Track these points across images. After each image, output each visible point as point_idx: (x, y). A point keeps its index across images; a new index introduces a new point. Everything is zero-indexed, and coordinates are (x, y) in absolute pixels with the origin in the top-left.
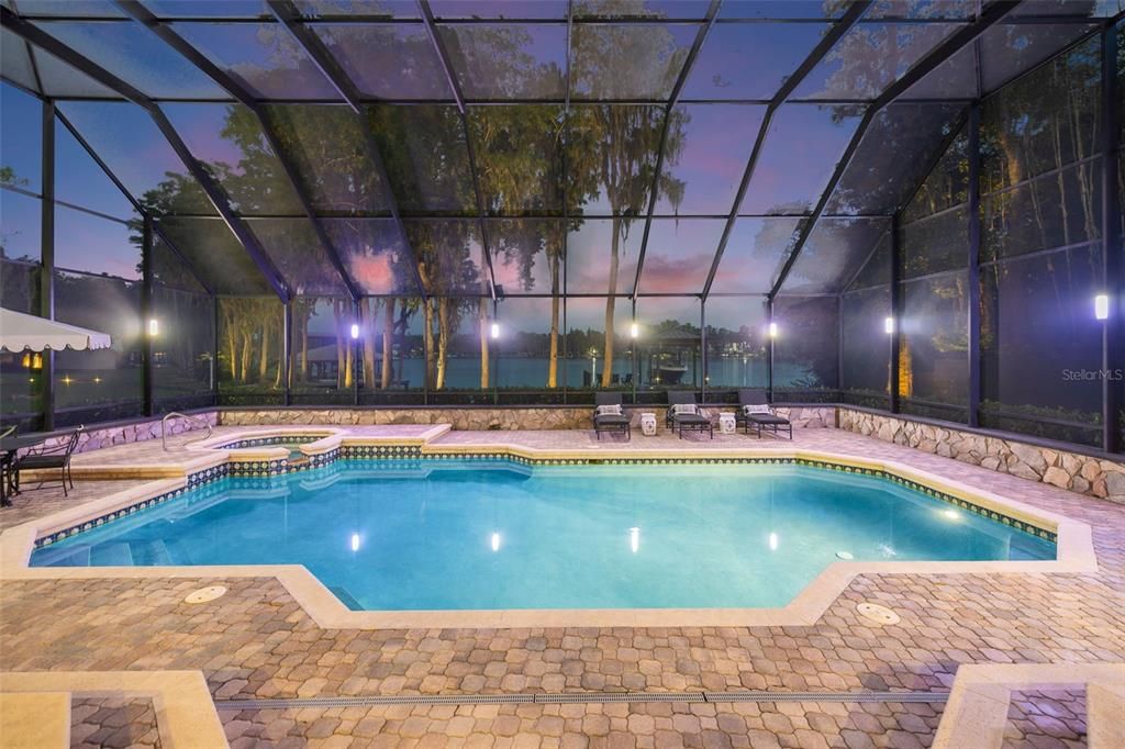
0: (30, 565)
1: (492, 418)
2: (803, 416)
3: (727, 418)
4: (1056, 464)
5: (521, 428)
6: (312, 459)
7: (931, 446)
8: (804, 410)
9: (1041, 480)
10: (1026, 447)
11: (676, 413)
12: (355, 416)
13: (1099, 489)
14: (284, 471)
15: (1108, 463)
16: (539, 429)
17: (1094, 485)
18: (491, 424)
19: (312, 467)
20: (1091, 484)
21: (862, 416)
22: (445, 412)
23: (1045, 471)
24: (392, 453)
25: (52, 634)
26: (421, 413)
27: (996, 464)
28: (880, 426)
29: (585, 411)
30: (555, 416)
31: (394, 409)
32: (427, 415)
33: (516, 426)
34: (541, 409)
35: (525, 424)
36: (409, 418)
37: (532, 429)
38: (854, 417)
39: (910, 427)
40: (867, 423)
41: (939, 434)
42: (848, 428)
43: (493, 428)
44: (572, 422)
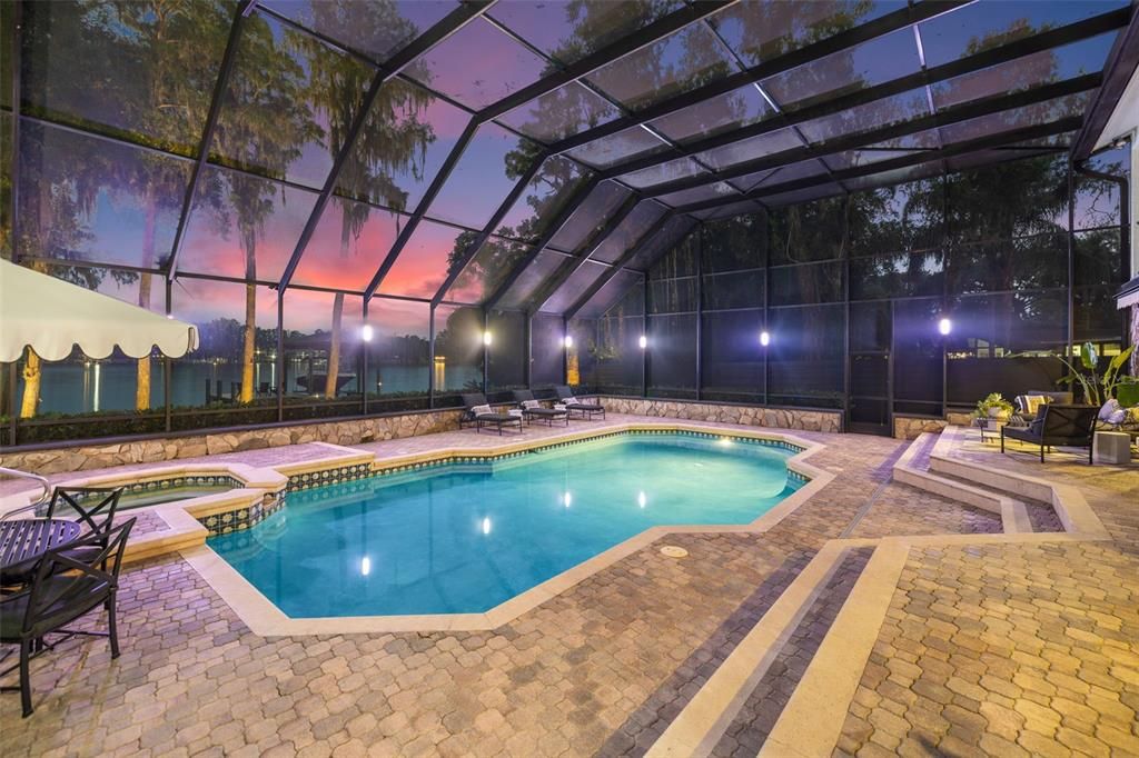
1: (365, 430)
5: (395, 437)
6: (279, 496)
7: (674, 414)
9: (738, 423)
10: (729, 407)
13: (764, 422)
14: (260, 518)
16: (413, 436)
18: (364, 435)
19: (278, 507)
20: (761, 420)
23: (740, 418)
24: (337, 478)
26: (279, 432)
27: (714, 419)
28: (636, 406)
29: (452, 414)
30: (426, 421)
31: (237, 431)
32: (286, 433)
33: (389, 436)
34: (413, 415)
35: (399, 432)
36: (261, 440)
37: (407, 437)
38: (613, 402)
39: (659, 404)
40: (624, 405)
41: (680, 407)
42: (608, 410)
43: (366, 440)
44: (440, 426)
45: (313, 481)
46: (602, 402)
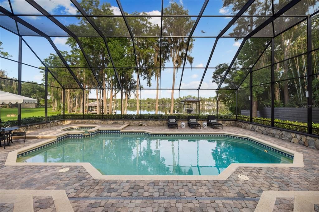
0: (17, 162)
1: (140, 123)
2: (226, 123)
3: (205, 123)
4: (295, 137)
6: (91, 134)
7: (261, 132)
8: (226, 121)
9: (291, 141)
10: (287, 132)
11: (191, 122)
12: (102, 122)
13: (307, 144)
14: (83, 137)
15: (309, 137)
16: (153, 126)
17: (305, 143)
18: (139, 124)
19: (90, 136)
20: (304, 143)
21: (242, 123)
22: (127, 121)
23: (292, 139)
24: (112, 132)
25: (24, 180)
26: (120, 121)
27: (279, 137)
28: (247, 126)
29: (165, 121)
30: (157, 122)
31: (113, 120)
32: (122, 121)
33: (146, 125)
34: (153, 120)
35: (149, 124)
36: (117, 122)
37: (151, 126)
38: (240, 123)
39: (255, 126)
40: (243, 125)
41: (263, 128)
42: (238, 126)
43: (140, 125)
44: (162, 124)
45: (109, 132)
46: (237, 122)
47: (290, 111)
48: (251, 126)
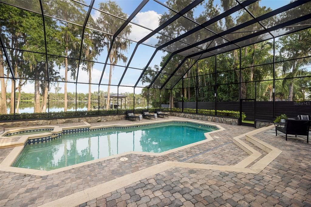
3: (156, 115)
4: (209, 118)
6: (58, 135)
7: (190, 117)
9: (207, 120)
14: (51, 140)
15: (216, 117)
16: (112, 121)
17: (214, 120)
19: (58, 137)
26: (75, 119)
27: (201, 119)
28: (180, 114)
29: (123, 115)
30: (116, 117)
31: (65, 118)
32: (77, 119)
33: (105, 121)
34: (112, 115)
35: (108, 119)
36: (71, 121)
37: (110, 121)
38: (174, 113)
39: (186, 114)
40: (177, 114)
41: (192, 115)
42: (173, 115)
43: (99, 121)
44: (120, 118)
45: (75, 131)
46: (172, 113)
47: (193, 104)
48: (183, 114)
